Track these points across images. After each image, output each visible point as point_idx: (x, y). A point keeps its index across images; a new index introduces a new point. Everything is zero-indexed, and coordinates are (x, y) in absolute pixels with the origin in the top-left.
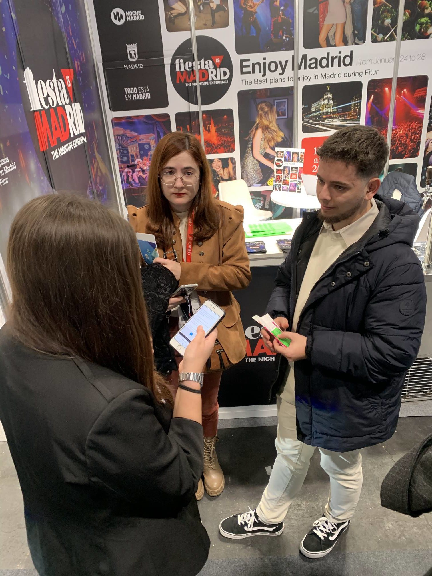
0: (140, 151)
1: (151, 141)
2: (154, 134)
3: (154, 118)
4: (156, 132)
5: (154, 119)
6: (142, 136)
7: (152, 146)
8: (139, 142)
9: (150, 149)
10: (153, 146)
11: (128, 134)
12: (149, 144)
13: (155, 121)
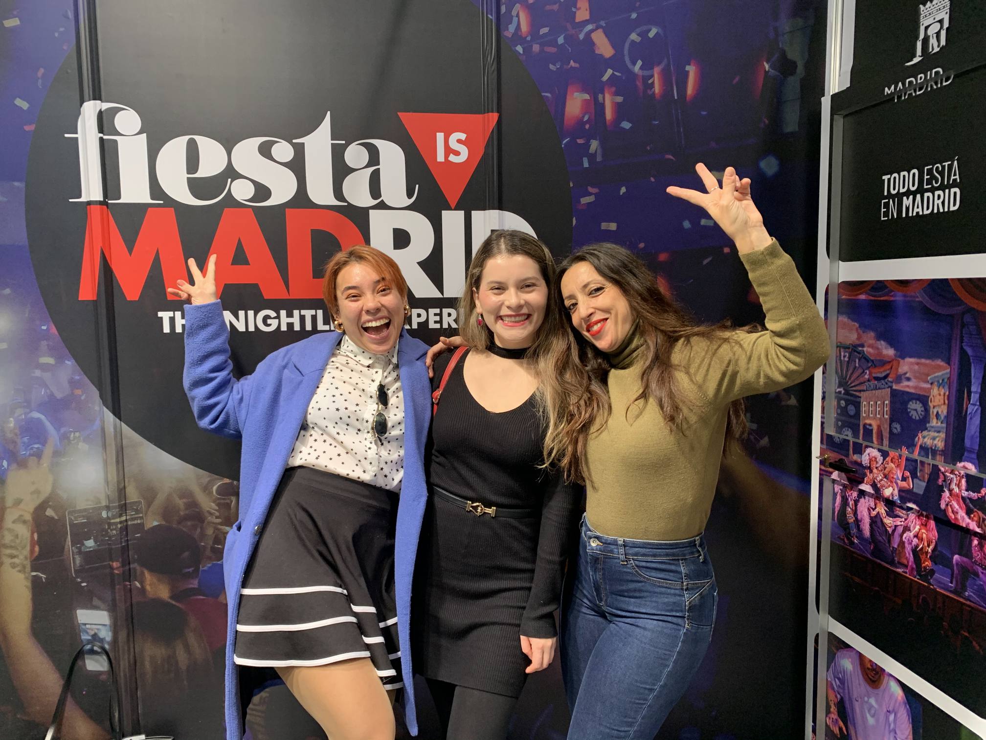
0: (892, 420)
1: (935, 391)
2: (948, 363)
3: (961, 293)
4: (956, 359)
5: (958, 301)
6: (907, 365)
7: (933, 412)
8: (894, 387)
9: (923, 423)
10: (937, 415)
11: (869, 346)
12: (924, 400)
13: (960, 309)
